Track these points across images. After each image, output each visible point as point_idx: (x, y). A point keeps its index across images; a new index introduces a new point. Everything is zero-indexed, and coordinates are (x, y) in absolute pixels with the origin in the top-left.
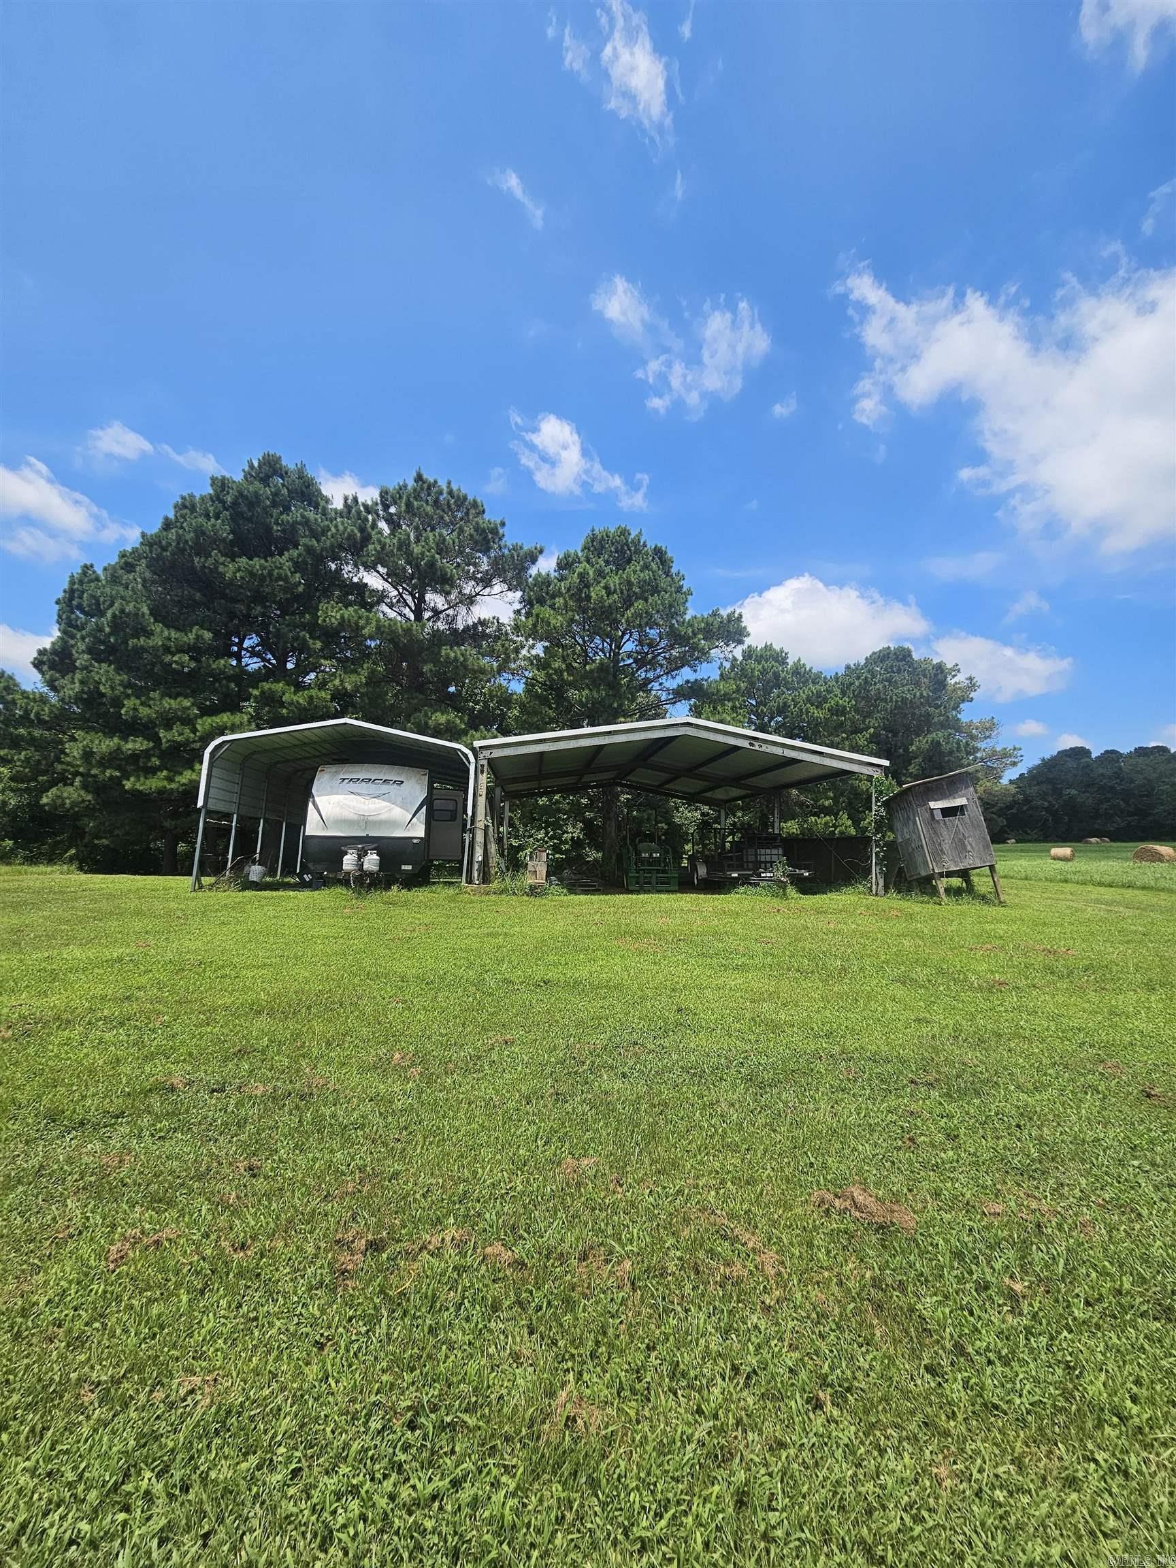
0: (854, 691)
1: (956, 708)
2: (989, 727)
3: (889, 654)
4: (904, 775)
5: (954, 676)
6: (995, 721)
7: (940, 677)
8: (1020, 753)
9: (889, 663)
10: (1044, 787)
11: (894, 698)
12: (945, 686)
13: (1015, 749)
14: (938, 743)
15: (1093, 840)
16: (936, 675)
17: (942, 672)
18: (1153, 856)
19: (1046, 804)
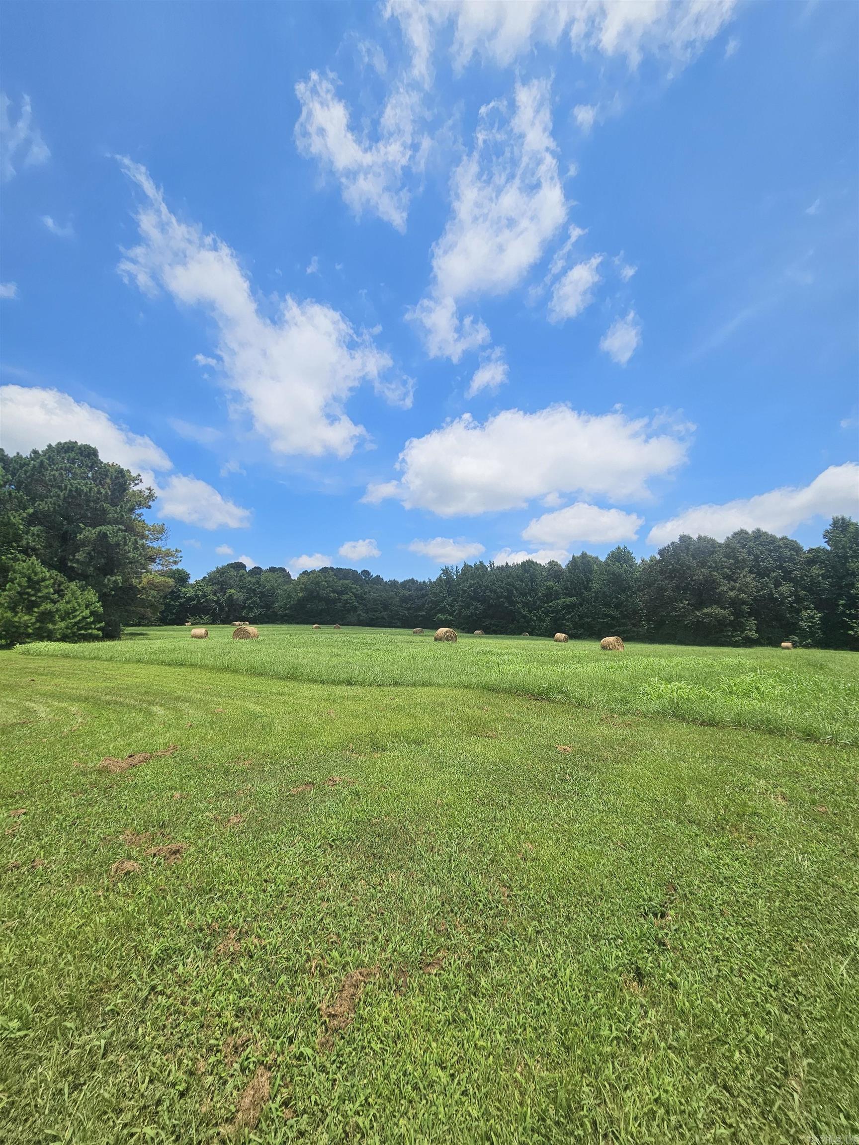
0: (26, 472)
1: (132, 510)
2: (160, 531)
3: (74, 447)
4: (71, 561)
5: (136, 484)
6: (165, 527)
7: (121, 480)
8: (180, 554)
9: (72, 455)
10: (216, 587)
11: (69, 486)
12: (125, 490)
13: (177, 551)
14: (105, 535)
15: (237, 623)
16: (117, 478)
17: (123, 476)
18: (244, 634)
19: (216, 598)
